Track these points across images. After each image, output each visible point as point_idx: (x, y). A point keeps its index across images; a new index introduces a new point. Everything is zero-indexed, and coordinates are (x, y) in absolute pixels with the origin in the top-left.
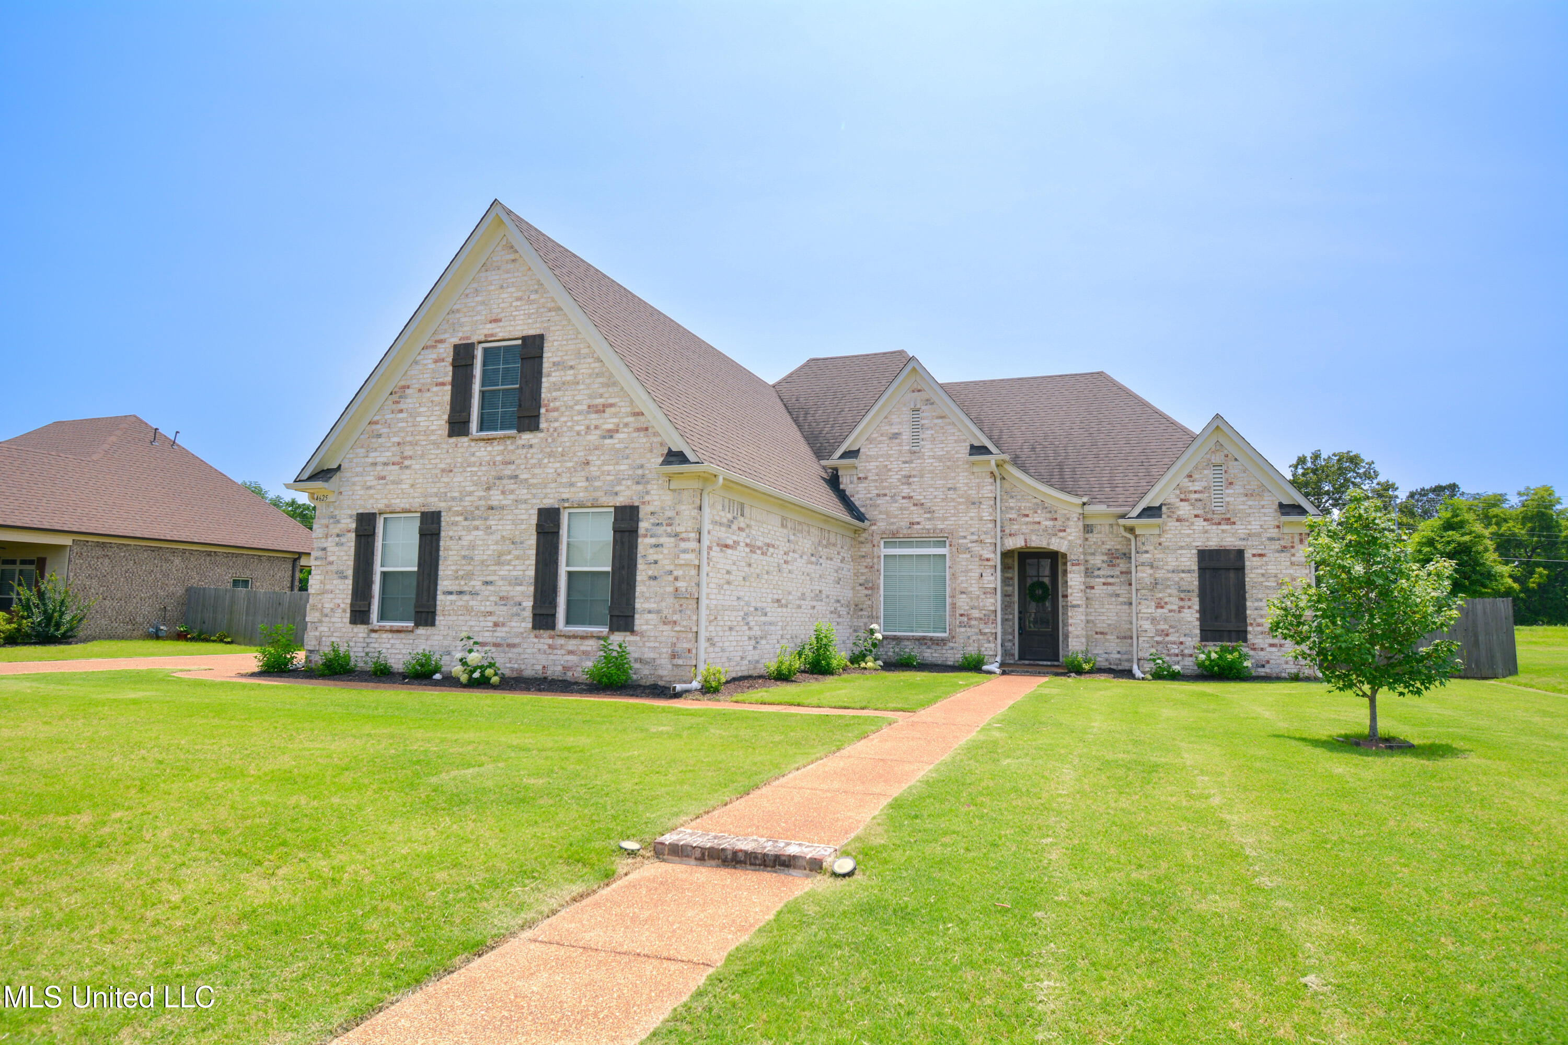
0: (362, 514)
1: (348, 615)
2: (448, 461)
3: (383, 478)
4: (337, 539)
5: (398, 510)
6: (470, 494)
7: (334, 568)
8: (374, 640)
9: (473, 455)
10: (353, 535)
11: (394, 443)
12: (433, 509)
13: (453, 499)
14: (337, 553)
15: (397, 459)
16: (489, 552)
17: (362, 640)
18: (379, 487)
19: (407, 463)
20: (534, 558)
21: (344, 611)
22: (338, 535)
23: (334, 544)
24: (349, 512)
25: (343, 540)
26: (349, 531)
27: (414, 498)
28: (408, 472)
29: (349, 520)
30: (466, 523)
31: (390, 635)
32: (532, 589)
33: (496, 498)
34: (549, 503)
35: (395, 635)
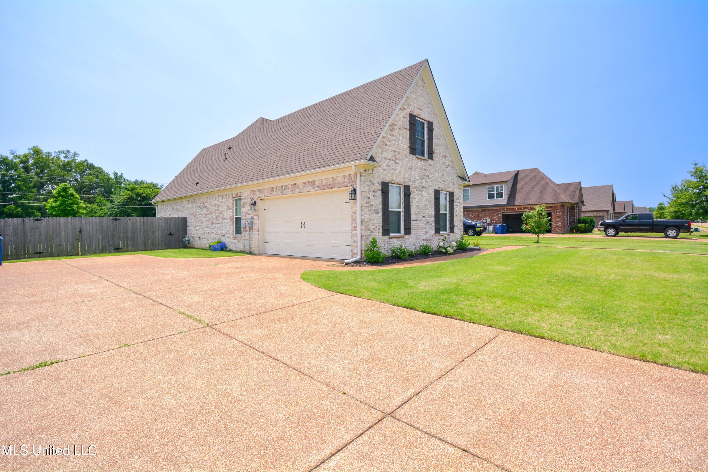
0: (384, 182)
1: (381, 231)
2: (410, 164)
3: (389, 166)
4: (374, 193)
5: (396, 183)
6: (417, 180)
7: (373, 208)
8: (391, 242)
9: (417, 164)
10: (380, 192)
11: (392, 150)
12: (407, 185)
13: (413, 181)
14: (374, 201)
15: (393, 158)
16: (423, 205)
17: (387, 243)
18: (388, 170)
19: (397, 161)
20: (434, 207)
21: (379, 230)
22: (374, 192)
23: (372, 196)
24: (378, 180)
25: (376, 194)
26: (378, 190)
27: (401, 178)
28: (398, 165)
29: (378, 185)
30: (417, 192)
31: (396, 239)
32: (434, 219)
33: (424, 184)
34: (437, 188)
35: (398, 239)
